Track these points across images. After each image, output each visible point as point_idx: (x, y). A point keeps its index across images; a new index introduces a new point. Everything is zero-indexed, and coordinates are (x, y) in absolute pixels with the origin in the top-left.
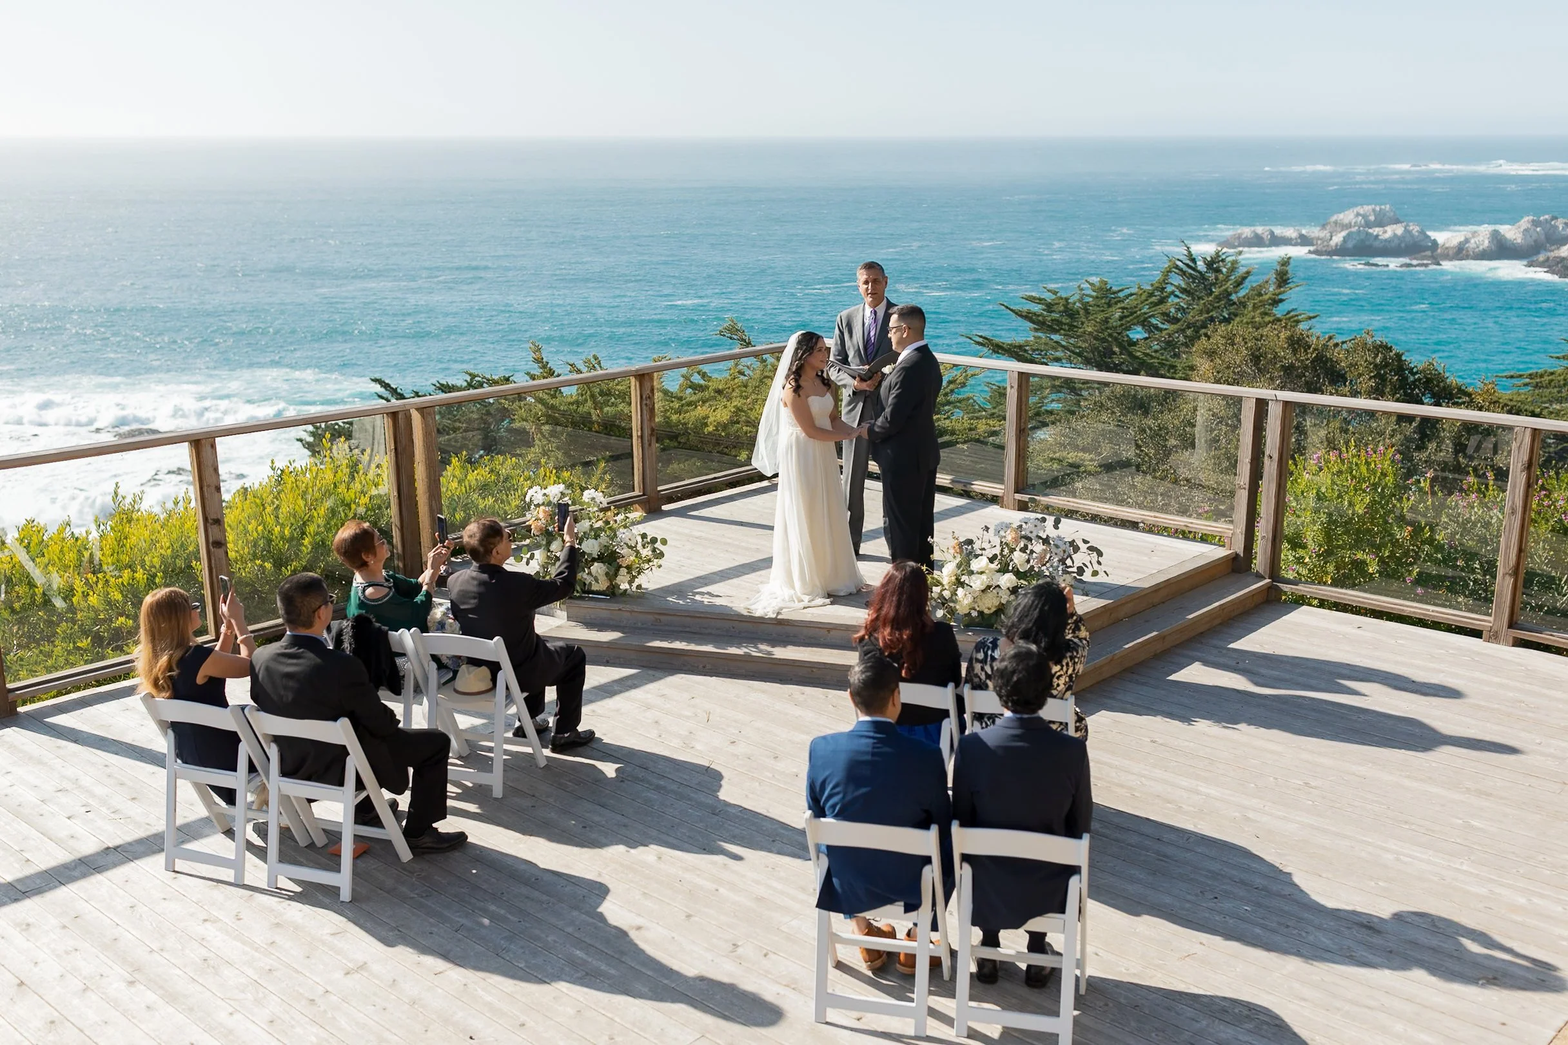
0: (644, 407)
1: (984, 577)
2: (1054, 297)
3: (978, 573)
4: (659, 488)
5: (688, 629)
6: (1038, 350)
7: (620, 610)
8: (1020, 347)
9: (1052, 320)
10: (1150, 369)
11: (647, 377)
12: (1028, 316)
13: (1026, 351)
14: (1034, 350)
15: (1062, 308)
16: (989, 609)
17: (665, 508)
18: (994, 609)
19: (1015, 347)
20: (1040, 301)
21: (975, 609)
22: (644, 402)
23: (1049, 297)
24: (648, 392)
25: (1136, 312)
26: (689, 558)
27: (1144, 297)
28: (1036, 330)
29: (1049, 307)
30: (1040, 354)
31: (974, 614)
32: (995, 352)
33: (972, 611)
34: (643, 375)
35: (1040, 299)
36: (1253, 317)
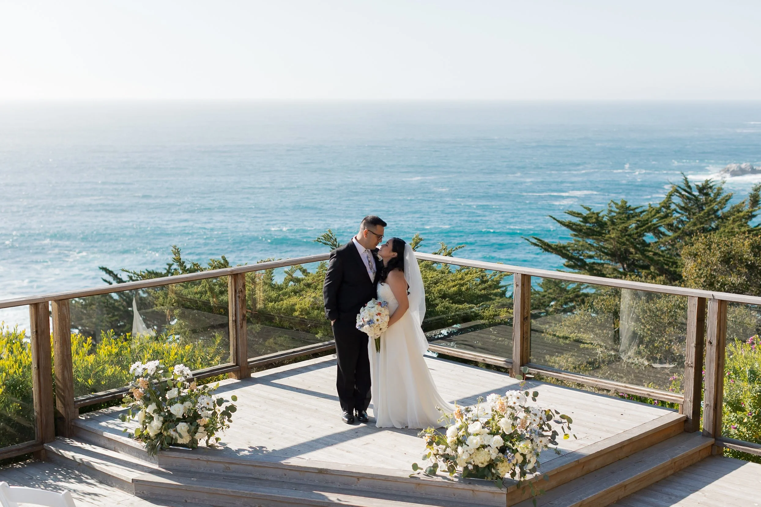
0: (238, 299)
1: (478, 438)
2: (588, 212)
3: (474, 435)
4: (249, 360)
5: (250, 476)
6: (577, 250)
7: (198, 459)
8: (564, 247)
9: (587, 229)
10: (657, 264)
11: (240, 276)
12: (569, 225)
13: (568, 251)
14: (574, 250)
15: (594, 220)
16: (482, 463)
17: (255, 375)
18: (486, 464)
19: (560, 247)
20: (579, 215)
21: (471, 464)
22: (238, 295)
23: (585, 213)
24: (241, 287)
25: (647, 224)
26: (262, 417)
27: (653, 213)
28: (575, 235)
29: (586, 220)
30: (578, 253)
31: (471, 467)
32: (546, 250)
33: (469, 465)
34: (237, 274)
35: (579, 214)
36: (732, 228)
